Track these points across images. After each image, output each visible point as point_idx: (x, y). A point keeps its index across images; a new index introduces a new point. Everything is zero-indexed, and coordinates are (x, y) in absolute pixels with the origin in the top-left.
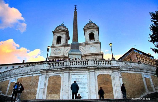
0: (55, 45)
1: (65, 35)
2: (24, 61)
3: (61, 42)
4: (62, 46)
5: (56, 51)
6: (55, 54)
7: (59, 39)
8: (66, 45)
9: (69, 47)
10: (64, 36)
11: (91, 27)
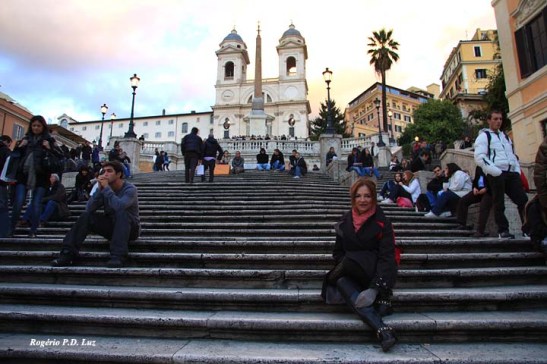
0: (223, 82)
1: (240, 60)
2: (164, 111)
3: (232, 75)
4: (235, 85)
5: (227, 93)
6: (224, 100)
7: (229, 69)
8: (242, 82)
9: (248, 88)
10: (238, 63)
11: (291, 45)
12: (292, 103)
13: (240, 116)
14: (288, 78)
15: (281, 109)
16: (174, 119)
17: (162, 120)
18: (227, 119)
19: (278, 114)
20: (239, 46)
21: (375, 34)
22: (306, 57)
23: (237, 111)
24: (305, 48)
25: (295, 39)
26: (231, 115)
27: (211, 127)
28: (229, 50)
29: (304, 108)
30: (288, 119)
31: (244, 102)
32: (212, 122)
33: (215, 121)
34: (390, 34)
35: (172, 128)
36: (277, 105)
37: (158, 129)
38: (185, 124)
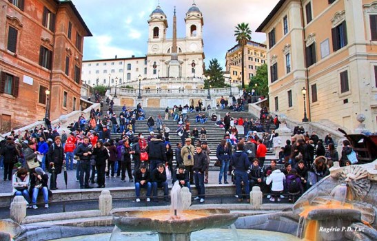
0: (152, 40)
1: (162, 26)
2: (116, 56)
3: (158, 35)
4: (159, 42)
7: (156, 31)
8: (164, 40)
9: (168, 43)
10: (161, 28)
11: (193, 17)
12: (194, 53)
13: (163, 61)
14: (192, 38)
15: (187, 57)
16: (123, 61)
17: (115, 62)
18: (155, 63)
19: (185, 60)
20: (162, 17)
21: (239, 25)
22: (202, 24)
23: (161, 58)
24: (202, 19)
25: (196, 14)
26: (158, 60)
27: (145, 66)
28: (156, 20)
29: (201, 56)
30: (191, 63)
31: (165, 52)
32: (146, 63)
33: (148, 63)
34: (247, 25)
35: (121, 67)
36: (185, 54)
37: (113, 67)
38: (129, 65)
